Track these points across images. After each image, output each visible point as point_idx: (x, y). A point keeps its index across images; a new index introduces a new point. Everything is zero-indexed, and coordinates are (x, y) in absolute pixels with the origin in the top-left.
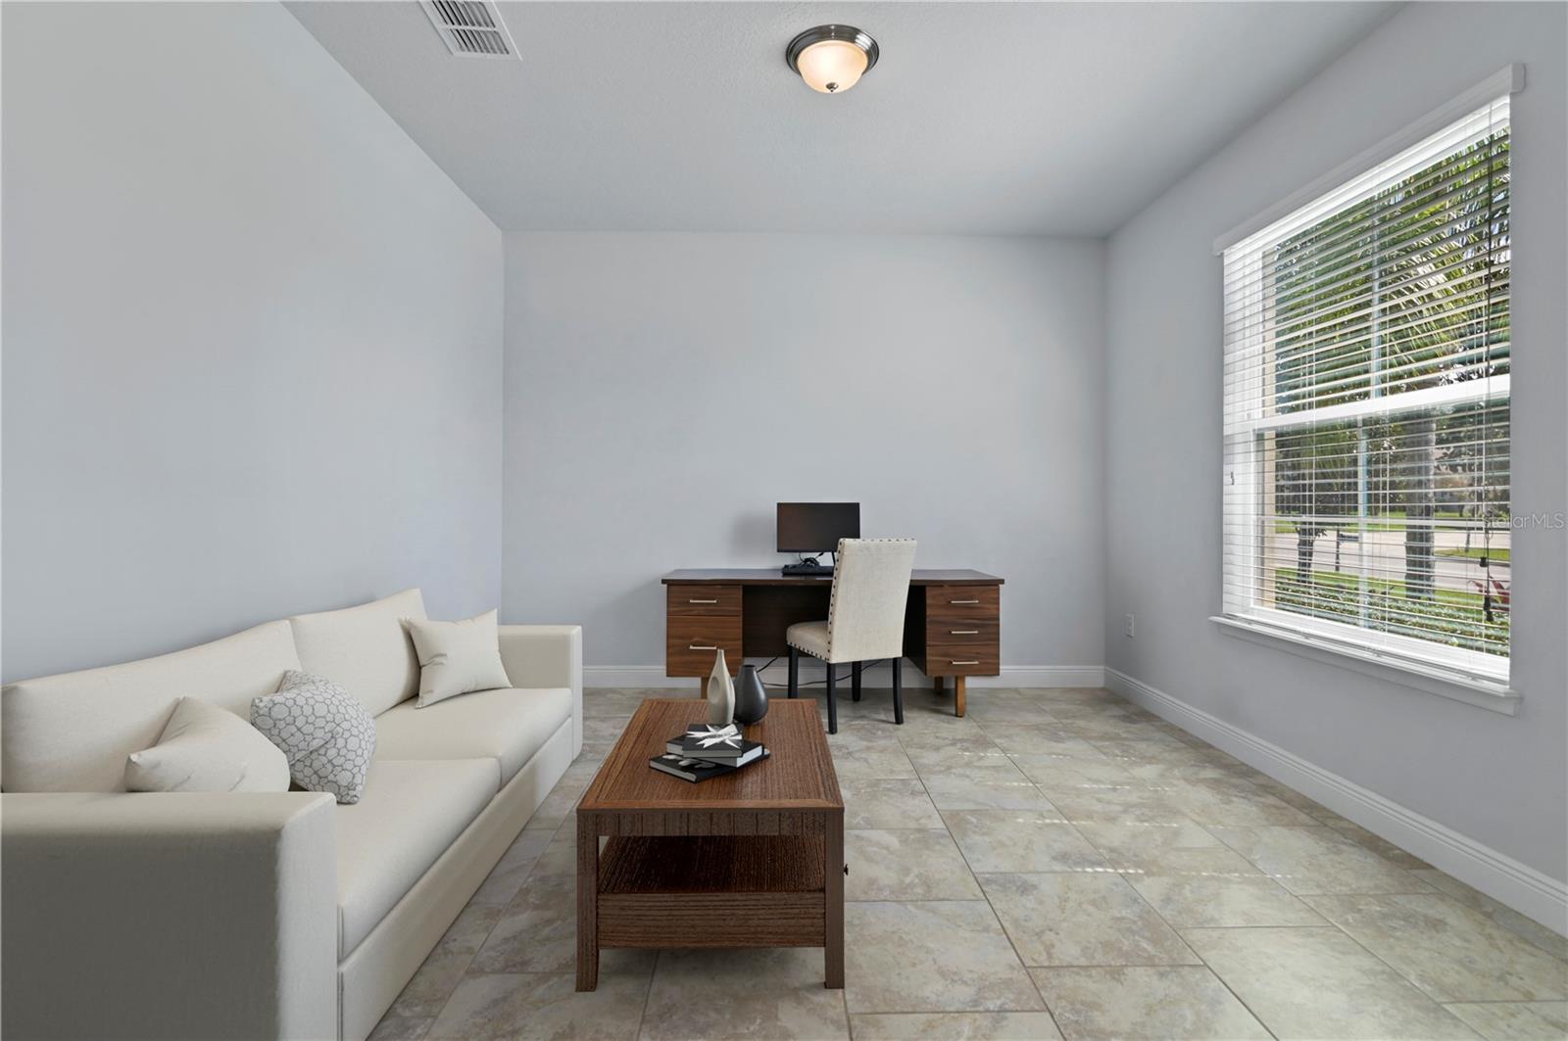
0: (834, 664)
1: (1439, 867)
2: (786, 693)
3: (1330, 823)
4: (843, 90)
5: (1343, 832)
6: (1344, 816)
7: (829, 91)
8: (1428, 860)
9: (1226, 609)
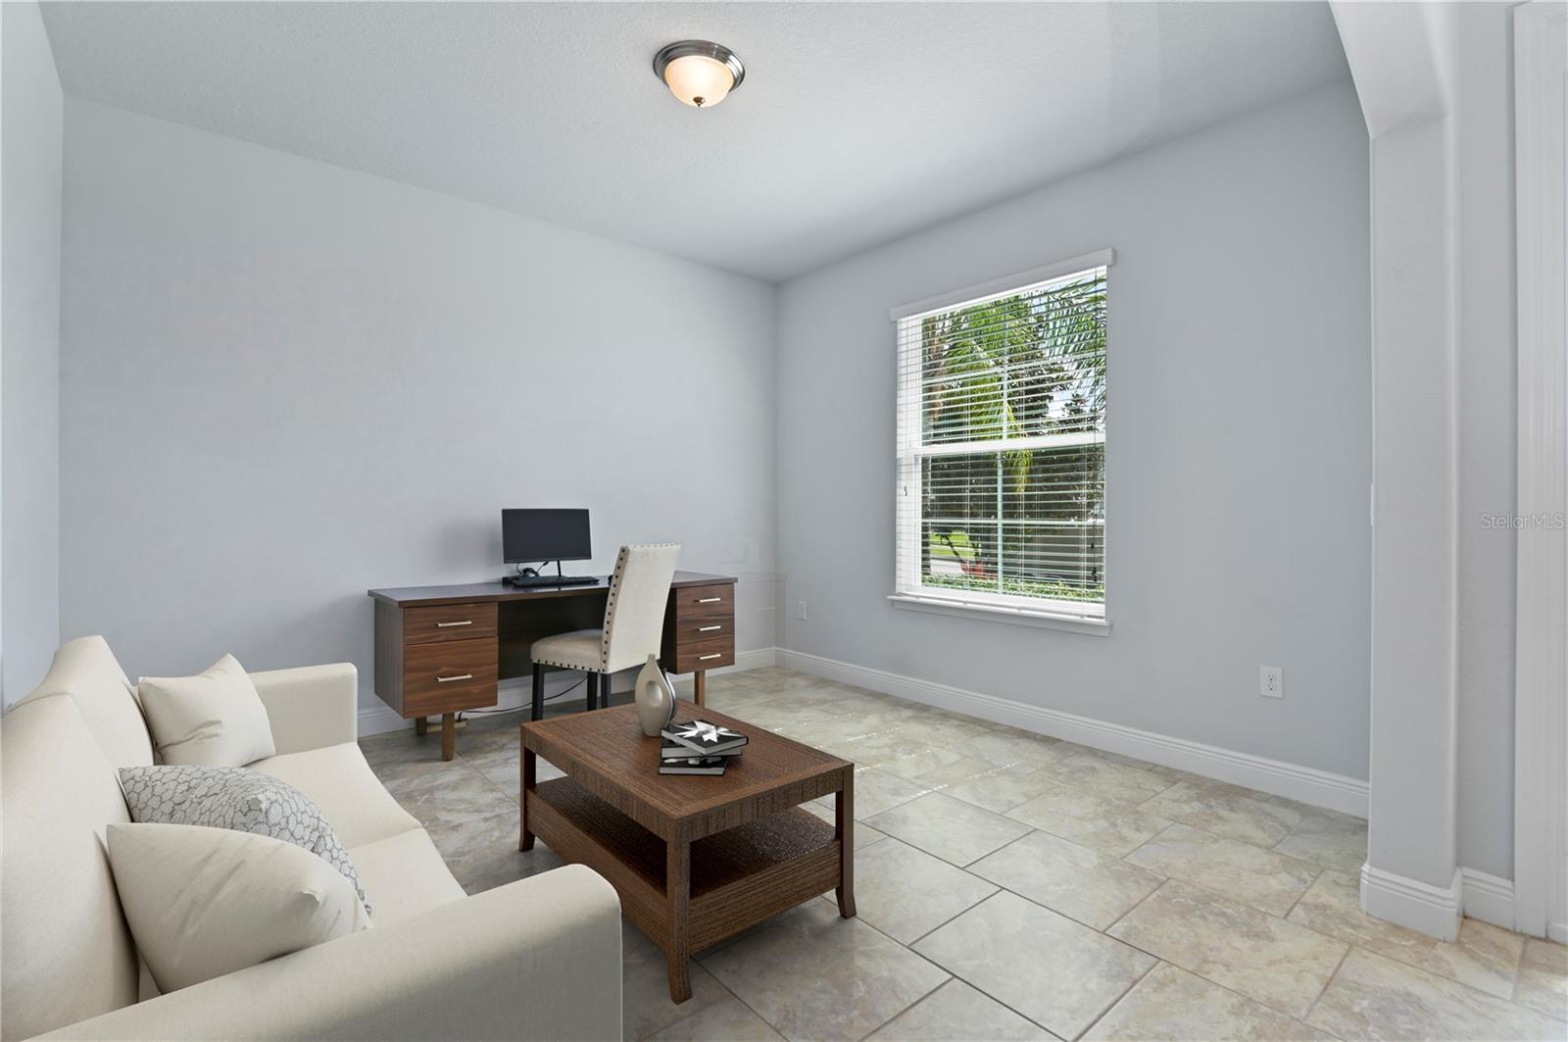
0: (610, 675)
1: (1064, 739)
2: (530, 715)
3: (995, 728)
4: (710, 105)
5: (1003, 732)
6: (999, 722)
7: (696, 105)
8: (1057, 737)
9: (899, 589)
